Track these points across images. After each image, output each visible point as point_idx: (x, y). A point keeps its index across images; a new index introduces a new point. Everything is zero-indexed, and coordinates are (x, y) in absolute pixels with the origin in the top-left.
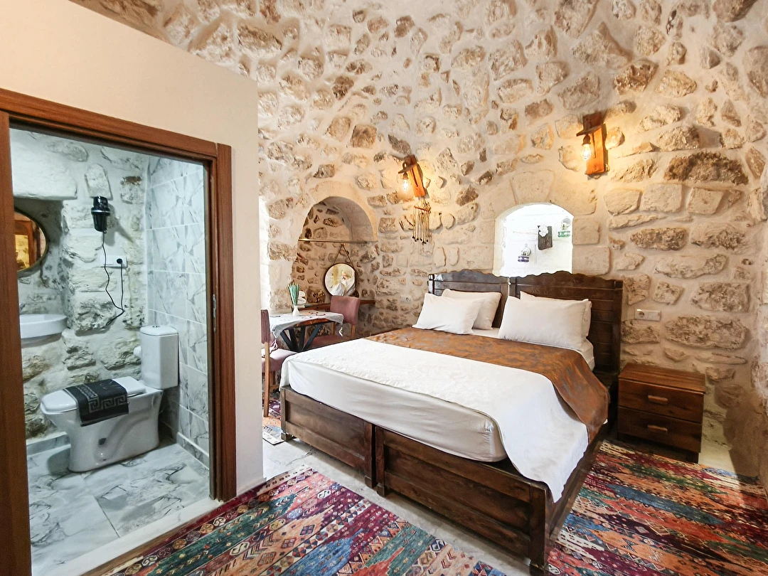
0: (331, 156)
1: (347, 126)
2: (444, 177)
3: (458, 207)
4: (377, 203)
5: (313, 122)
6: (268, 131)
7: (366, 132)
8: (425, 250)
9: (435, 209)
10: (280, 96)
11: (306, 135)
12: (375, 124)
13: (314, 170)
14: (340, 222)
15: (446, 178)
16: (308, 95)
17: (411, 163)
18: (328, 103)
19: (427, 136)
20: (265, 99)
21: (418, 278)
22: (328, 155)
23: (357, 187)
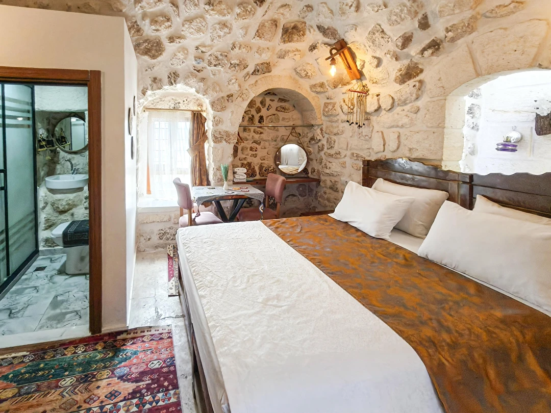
0: (264, 55)
1: (274, 27)
2: (378, 56)
3: (398, 87)
4: (319, 89)
5: (241, 31)
6: (205, 46)
7: (295, 27)
8: (364, 134)
9: (373, 90)
10: (207, 18)
11: (237, 43)
12: (303, 18)
13: (251, 69)
14: (291, 108)
15: (380, 57)
16: (230, 11)
17: (341, 46)
18: (250, 13)
19: (352, 17)
20: (194, 23)
21: (357, 162)
22: (260, 55)
23: (297, 77)
